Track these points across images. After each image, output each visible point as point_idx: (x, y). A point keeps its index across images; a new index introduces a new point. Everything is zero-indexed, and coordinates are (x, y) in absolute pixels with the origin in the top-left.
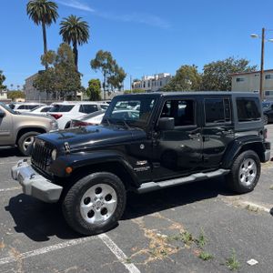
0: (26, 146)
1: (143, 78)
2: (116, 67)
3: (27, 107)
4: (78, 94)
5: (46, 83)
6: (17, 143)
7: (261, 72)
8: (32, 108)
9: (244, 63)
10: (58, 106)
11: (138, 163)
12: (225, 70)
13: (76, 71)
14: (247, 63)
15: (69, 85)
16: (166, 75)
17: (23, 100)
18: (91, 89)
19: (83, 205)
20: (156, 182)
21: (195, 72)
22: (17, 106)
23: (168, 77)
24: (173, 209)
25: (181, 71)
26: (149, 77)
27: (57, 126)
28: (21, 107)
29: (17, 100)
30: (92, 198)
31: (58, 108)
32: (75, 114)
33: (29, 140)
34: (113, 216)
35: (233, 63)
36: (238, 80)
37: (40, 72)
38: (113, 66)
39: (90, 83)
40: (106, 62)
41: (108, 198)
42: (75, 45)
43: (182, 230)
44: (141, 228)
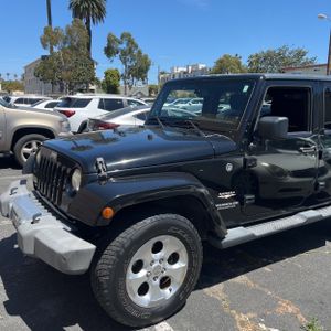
0: (26, 155)
1: (173, 69)
2: (140, 52)
3: (26, 101)
4: (92, 87)
5: (50, 71)
6: (12, 149)
7: (328, 65)
8: (33, 102)
9: (300, 54)
10: (69, 99)
11: (221, 196)
12: (276, 63)
13: (89, 58)
14: (304, 54)
15: (79, 75)
16: (201, 66)
17: (22, 93)
18: (107, 82)
19: (131, 276)
20: (245, 226)
21: (239, 64)
22: (13, 99)
23: (203, 69)
24: (266, 269)
25: (221, 61)
26: (180, 69)
27: (68, 127)
28: (19, 101)
29: (14, 93)
30: (147, 262)
31: (69, 102)
32: (92, 111)
33: (29, 146)
34: (181, 289)
35: (287, 54)
37: (43, 58)
38: (135, 52)
39: (106, 74)
40: (124, 46)
41: (174, 258)
42: (88, 23)
43: (300, 316)
44: (227, 310)
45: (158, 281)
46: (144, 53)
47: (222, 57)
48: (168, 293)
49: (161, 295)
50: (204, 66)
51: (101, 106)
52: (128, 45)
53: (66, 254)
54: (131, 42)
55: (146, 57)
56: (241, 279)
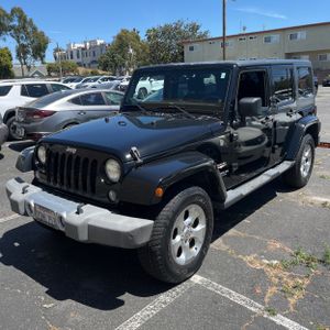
1: (69, 45)
7: (224, 38)
9: (194, 28)
14: (198, 28)
16: (99, 42)
19: (172, 241)
21: (138, 38)
23: (102, 45)
26: (77, 46)
30: (180, 228)
34: (203, 247)
35: (182, 28)
36: (192, 49)
38: (30, 29)
40: (16, 23)
43: (286, 249)
44: (235, 256)
45: (188, 243)
46: (39, 30)
47: (120, 31)
48: (195, 251)
49: (190, 253)
50: (102, 42)
51: (24, 93)
52: (19, 21)
53: (133, 232)
54: (22, 18)
55: (42, 34)
56: (232, 232)
